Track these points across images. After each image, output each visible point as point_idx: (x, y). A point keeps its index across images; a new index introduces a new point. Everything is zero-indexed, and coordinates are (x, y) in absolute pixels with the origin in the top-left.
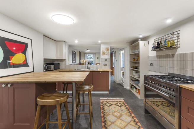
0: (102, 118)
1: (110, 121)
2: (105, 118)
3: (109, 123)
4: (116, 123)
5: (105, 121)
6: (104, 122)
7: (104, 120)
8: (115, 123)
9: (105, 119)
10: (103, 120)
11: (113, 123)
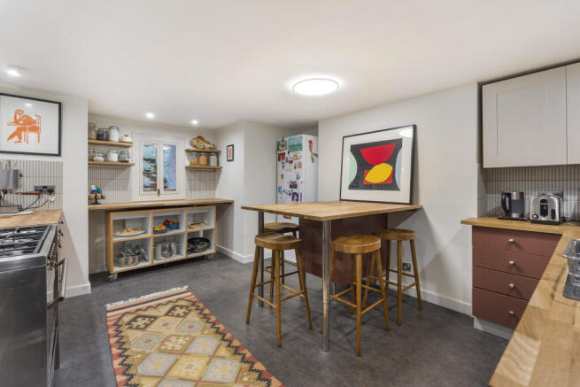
0: (248, 355)
1: (223, 358)
2: (244, 360)
3: (223, 351)
4: (204, 361)
5: (236, 351)
6: (237, 348)
7: (240, 354)
8: (208, 359)
9: (240, 357)
10: (244, 352)
11: (213, 356)
